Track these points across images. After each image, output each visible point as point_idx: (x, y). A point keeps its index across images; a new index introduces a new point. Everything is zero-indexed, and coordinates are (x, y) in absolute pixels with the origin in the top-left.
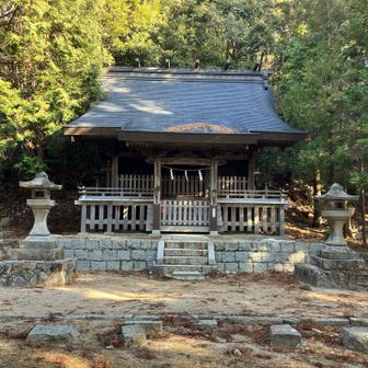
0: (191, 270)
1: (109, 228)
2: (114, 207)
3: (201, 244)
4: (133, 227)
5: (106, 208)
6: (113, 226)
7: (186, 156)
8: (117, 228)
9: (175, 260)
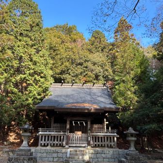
1: (49, 145)
2: (52, 136)
4: (58, 145)
5: (48, 137)
6: (51, 144)
9: (74, 157)
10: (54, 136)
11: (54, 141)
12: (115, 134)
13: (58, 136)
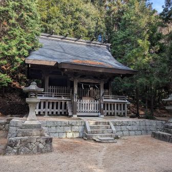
0: (106, 136)
1: (46, 113)
2: (49, 103)
3: (105, 122)
4: (59, 113)
5: (45, 103)
6: (48, 112)
7: (89, 78)
8: (50, 113)
9: (97, 131)
10: (53, 103)
11: (53, 108)
12: (126, 101)
13: (57, 103)
